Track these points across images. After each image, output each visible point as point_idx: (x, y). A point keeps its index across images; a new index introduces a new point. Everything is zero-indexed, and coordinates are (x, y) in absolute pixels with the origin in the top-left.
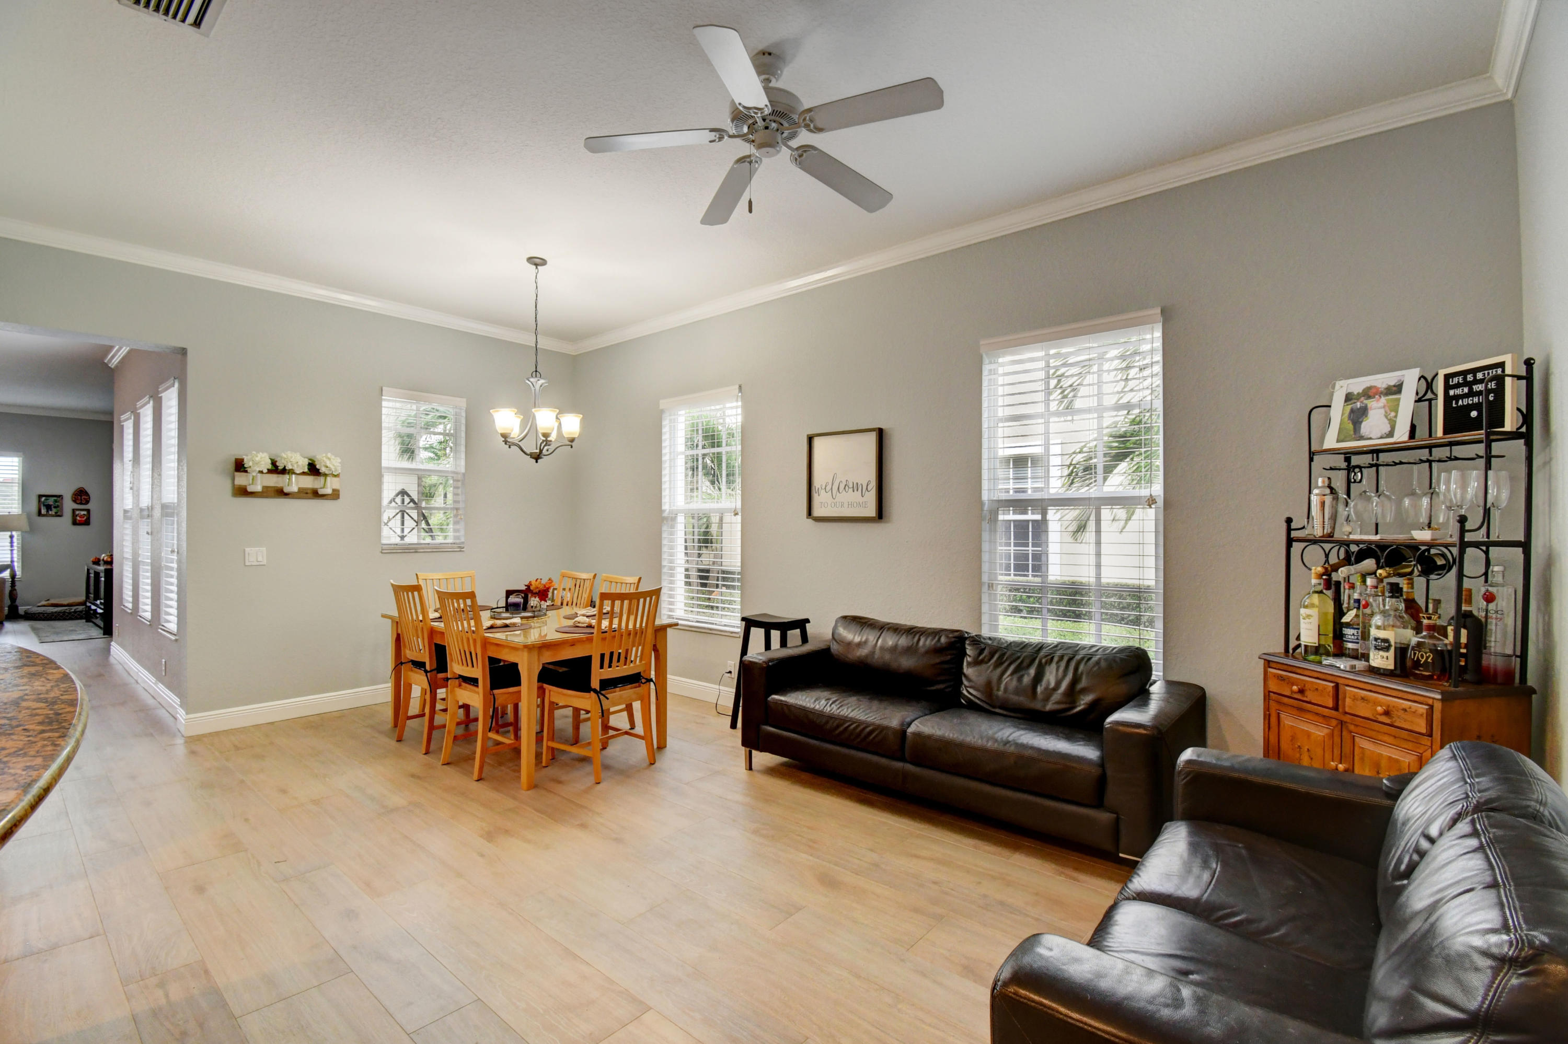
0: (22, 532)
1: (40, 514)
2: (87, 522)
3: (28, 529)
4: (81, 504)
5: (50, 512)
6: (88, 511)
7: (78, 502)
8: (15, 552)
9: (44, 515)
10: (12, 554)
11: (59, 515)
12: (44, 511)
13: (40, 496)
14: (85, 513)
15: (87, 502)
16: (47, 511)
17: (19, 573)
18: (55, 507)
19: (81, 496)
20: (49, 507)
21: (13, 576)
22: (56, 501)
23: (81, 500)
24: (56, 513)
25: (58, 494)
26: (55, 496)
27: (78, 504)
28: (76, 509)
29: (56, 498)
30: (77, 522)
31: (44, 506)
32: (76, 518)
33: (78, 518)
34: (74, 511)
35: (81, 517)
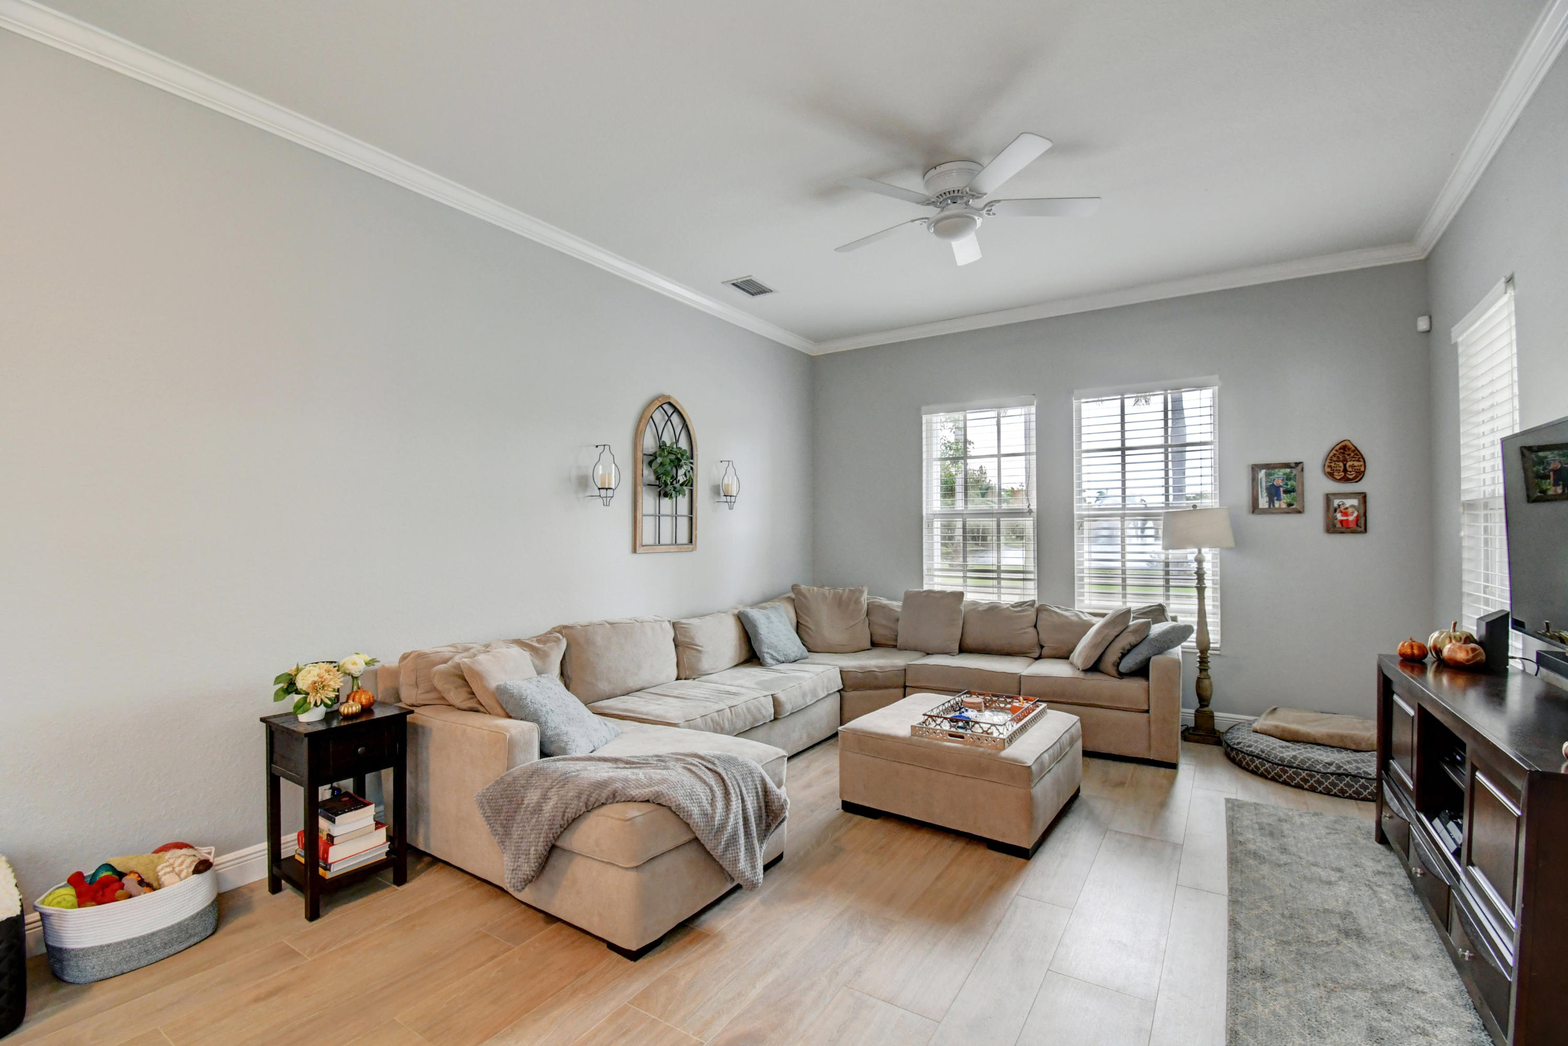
0: (1222, 548)
1: (1255, 508)
2: (1360, 526)
3: (1231, 544)
4: (1345, 479)
5: (1277, 504)
6: (1363, 497)
7: (1339, 476)
8: (1208, 593)
9: (1264, 512)
10: (1201, 598)
11: (1296, 509)
12: (1263, 502)
13: (1255, 468)
14: (1355, 502)
15: (1360, 475)
16: (1271, 502)
17: (1214, 637)
18: (1287, 492)
19: (1345, 462)
20: (1274, 493)
21: (1204, 648)
22: (1288, 478)
23: (1345, 470)
24: (1290, 505)
25: (1292, 459)
26: (1287, 465)
27: (1339, 481)
28: (1334, 494)
29: (1288, 470)
30: (1338, 525)
31: (1264, 489)
32: (1335, 517)
33: (1340, 516)
34: (1329, 499)
35: (1347, 513)
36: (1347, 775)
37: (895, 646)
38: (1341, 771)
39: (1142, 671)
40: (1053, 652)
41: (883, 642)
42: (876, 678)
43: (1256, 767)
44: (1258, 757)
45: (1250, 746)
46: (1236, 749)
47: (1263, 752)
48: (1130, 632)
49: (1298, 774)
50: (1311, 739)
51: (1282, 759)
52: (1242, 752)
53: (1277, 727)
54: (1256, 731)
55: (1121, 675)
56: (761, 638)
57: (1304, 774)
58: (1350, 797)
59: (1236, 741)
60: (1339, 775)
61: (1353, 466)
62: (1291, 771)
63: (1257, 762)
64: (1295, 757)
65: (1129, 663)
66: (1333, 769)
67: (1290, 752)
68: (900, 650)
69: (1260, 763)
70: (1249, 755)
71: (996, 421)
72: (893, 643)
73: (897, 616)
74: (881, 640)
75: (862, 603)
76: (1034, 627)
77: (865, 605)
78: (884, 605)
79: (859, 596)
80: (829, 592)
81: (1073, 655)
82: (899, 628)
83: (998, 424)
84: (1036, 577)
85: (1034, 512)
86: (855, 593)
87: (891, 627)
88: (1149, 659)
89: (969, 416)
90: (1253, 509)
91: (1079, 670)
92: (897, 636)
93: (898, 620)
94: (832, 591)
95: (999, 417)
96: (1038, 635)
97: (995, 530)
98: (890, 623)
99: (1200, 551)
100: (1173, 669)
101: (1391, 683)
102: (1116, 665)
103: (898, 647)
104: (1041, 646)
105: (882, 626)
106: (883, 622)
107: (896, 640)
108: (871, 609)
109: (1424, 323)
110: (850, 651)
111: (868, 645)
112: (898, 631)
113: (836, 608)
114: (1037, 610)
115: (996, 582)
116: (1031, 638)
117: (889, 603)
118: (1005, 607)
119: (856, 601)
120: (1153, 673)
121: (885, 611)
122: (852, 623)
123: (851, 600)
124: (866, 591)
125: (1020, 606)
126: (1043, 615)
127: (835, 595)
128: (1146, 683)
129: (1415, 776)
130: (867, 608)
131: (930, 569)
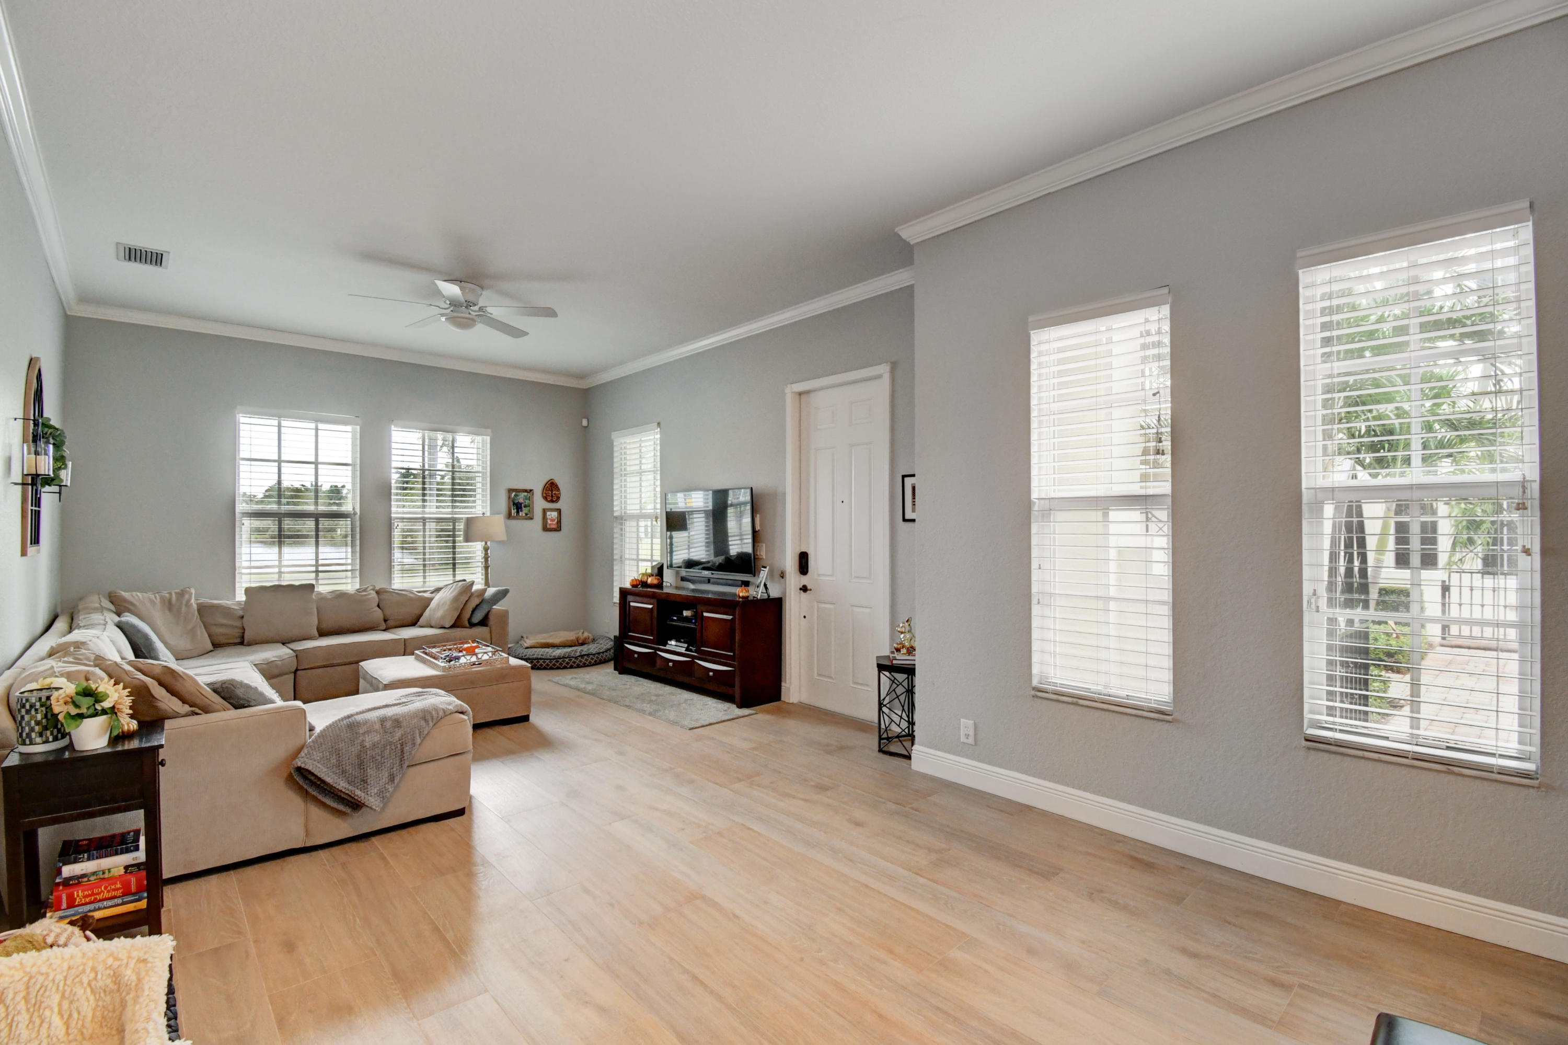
2: (558, 528)
3: (505, 538)
4: (552, 501)
5: (521, 514)
6: (559, 511)
7: (549, 498)
9: (514, 518)
10: (486, 573)
12: (514, 512)
13: (510, 491)
14: (556, 514)
16: (518, 512)
18: (525, 506)
19: (551, 491)
20: (518, 507)
22: (526, 498)
23: (552, 496)
24: (526, 514)
25: (528, 487)
26: (526, 491)
27: (549, 502)
28: (547, 509)
29: (526, 494)
30: (548, 527)
31: (514, 504)
32: (547, 522)
33: (549, 522)
34: (544, 511)
35: (552, 520)
37: (242, 643)
38: (582, 654)
39: (484, 622)
40: (398, 623)
41: (225, 641)
42: (277, 666)
44: (541, 659)
45: (532, 653)
47: (543, 656)
48: (476, 596)
49: (564, 661)
50: (555, 645)
51: (555, 656)
53: (537, 642)
54: (527, 646)
55: (472, 625)
57: (567, 660)
58: (588, 666)
60: (582, 656)
61: (555, 494)
62: (560, 661)
63: (545, 662)
64: (560, 654)
65: (478, 617)
66: (578, 655)
67: (555, 652)
68: (249, 645)
70: (535, 660)
71: (313, 432)
72: (238, 640)
73: (241, 613)
74: (223, 640)
75: (192, 604)
76: (378, 606)
77: (195, 606)
78: (219, 604)
79: (187, 596)
80: (156, 597)
81: (422, 621)
82: (245, 626)
83: (317, 436)
84: (358, 567)
85: (356, 514)
86: (181, 594)
87: (236, 627)
88: (489, 612)
89: (284, 423)
90: (509, 516)
91: (445, 628)
92: (244, 633)
93: (242, 617)
94: (157, 595)
95: (317, 429)
96: (383, 611)
97: (314, 529)
98: (231, 622)
99: (486, 543)
100: (504, 615)
101: (630, 598)
102: (469, 620)
103: (245, 643)
104: (385, 621)
105: (223, 625)
106: (224, 621)
107: (243, 637)
108: (203, 610)
109: (585, 423)
110: (196, 655)
111: (210, 647)
112: (244, 629)
113: (167, 612)
114: (378, 592)
115: (314, 574)
116: (378, 615)
117: (228, 602)
118: (353, 593)
119: (184, 603)
120: (492, 620)
121: (226, 611)
122: (189, 627)
123: (181, 603)
124: (193, 591)
125: (365, 590)
126: (385, 596)
127: (162, 598)
128: (488, 628)
129: (655, 632)
130: (199, 611)
131: (239, 567)
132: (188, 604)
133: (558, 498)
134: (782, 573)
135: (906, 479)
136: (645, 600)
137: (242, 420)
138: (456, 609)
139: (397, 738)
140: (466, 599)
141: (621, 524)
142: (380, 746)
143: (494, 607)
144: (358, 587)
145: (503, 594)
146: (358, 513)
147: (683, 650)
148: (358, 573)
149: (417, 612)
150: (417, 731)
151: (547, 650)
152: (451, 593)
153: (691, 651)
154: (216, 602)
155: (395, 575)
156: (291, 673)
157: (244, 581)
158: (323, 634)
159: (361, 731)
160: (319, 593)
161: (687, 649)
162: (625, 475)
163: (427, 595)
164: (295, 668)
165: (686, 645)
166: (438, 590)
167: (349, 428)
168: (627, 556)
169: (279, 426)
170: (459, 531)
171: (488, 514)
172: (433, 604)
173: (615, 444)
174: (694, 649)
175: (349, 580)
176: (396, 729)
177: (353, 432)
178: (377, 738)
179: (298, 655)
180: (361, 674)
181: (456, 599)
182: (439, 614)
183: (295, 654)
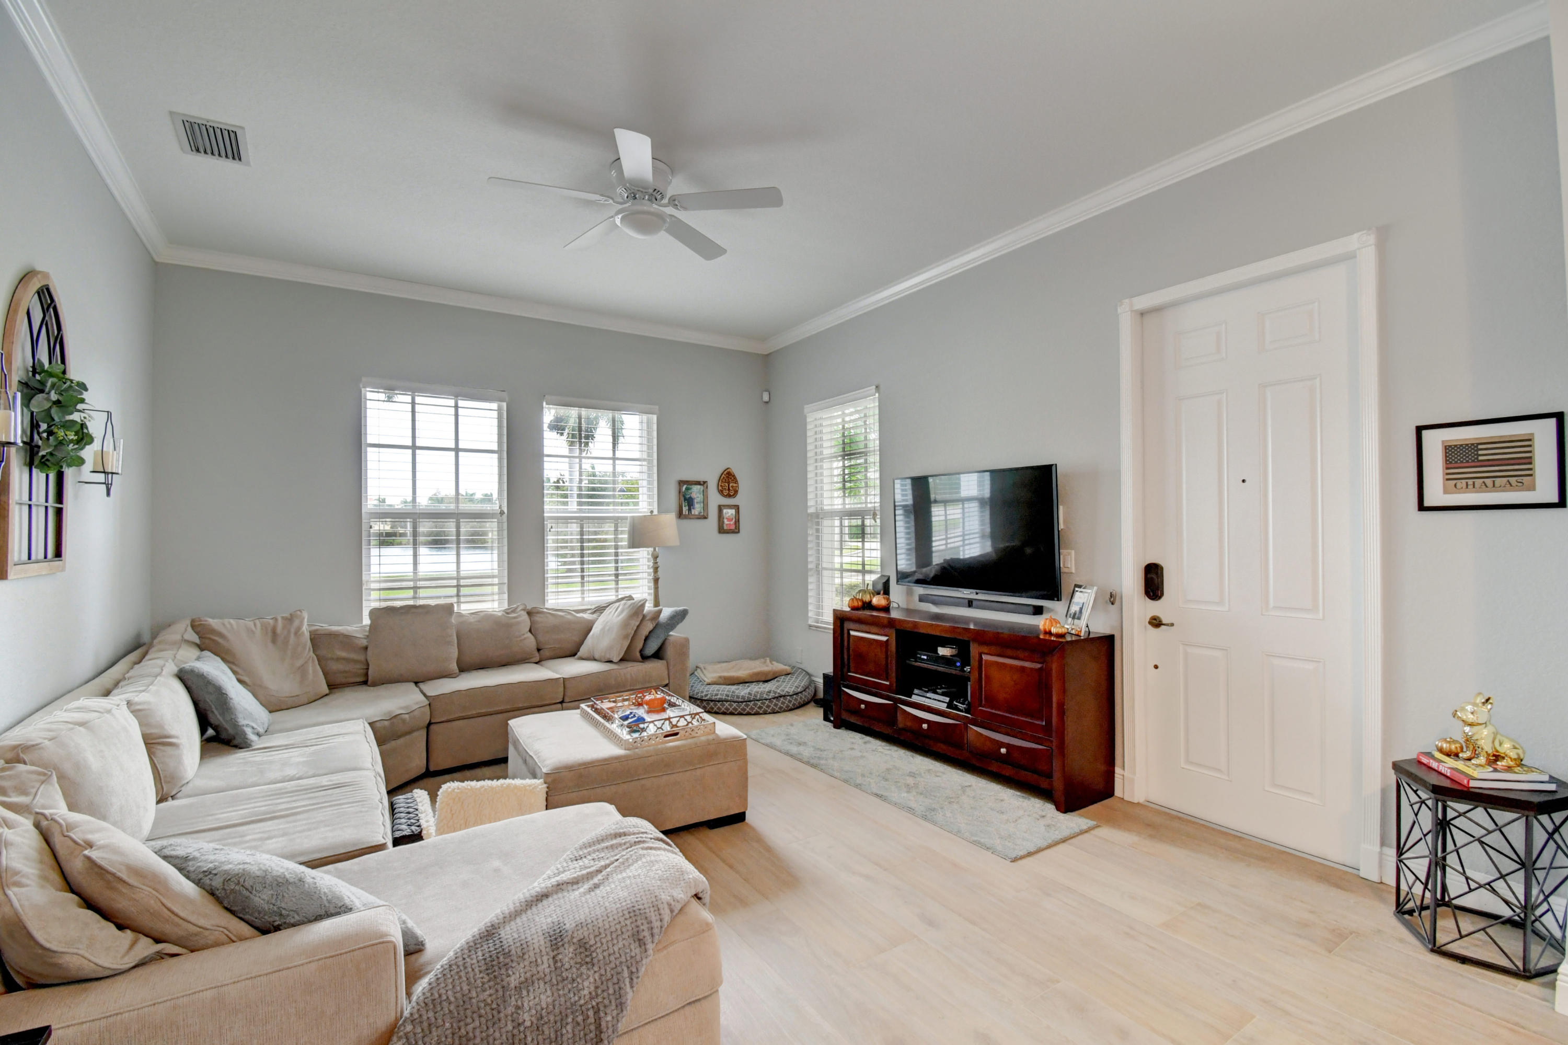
2: (736, 530)
4: (729, 496)
5: (693, 512)
6: (737, 508)
7: (726, 492)
9: (686, 517)
13: (681, 483)
14: (733, 512)
16: (690, 510)
18: (698, 502)
19: (728, 483)
20: (690, 503)
23: (729, 489)
25: (701, 479)
26: (698, 483)
27: (725, 496)
28: (724, 506)
29: (699, 486)
30: (725, 528)
31: (685, 499)
32: (723, 522)
33: (726, 522)
34: (720, 508)
35: (729, 520)
36: (781, 697)
37: (365, 683)
38: (777, 695)
39: (658, 655)
40: (554, 653)
41: (344, 680)
43: (719, 708)
44: (726, 700)
45: (717, 695)
46: (705, 700)
47: (728, 696)
48: (649, 620)
49: (756, 705)
50: (742, 681)
51: (743, 697)
52: (712, 701)
53: (720, 677)
54: (709, 684)
55: (644, 658)
56: (233, 704)
57: (759, 703)
59: (703, 694)
60: (777, 698)
61: (732, 487)
62: (751, 704)
63: (727, 704)
64: (750, 694)
65: (652, 648)
66: (772, 695)
67: (743, 691)
68: (374, 685)
69: (729, 705)
70: (719, 701)
71: (452, 411)
72: (361, 679)
73: (364, 642)
74: (340, 679)
75: (303, 633)
76: (530, 631)
77: (307, 635)
78: (337, 631)
79: (296, 623)
80: (255, 625)
81: (583, 651)
82: (369, 661)
83: (457, 415)
84: (506, 581)
85: (504, 513)
86: (290, 620)
87: (356, 661)
88: (666, 639)
89: (418, 400)
90: (680, 515)
91: (610, 662)
92: (368, 669)
93: (366, 648)
94: (257, 622)
95: (456, 407)
96: (536, 638)
97: (454, 533)
98: (353, 656)
99: (655, 550)
100: (684, 645)
101: (847, 625)
102: (641, 651)
103: (369, 683)
104: (539, 650)
105: (338, 659)
106: (343, 654)
107: (367, 675)
108: (318, 640)
109: (766, 397)
110: (306, 701)
111: (325, 689)
112: (368, 665)
113: (270, 645)
114: (529, 613)
115: (455, 590)
116: (530, 642)
117: (349, 628)
118: (500, 614)
119: (293, 630)
120: (670, 652)
121: (345, 640)
122: (299, 663)
123: (289, 632)
124: (305, 615)
125: (514, 611)
126: (537, 618)
127: (264, 627)
128: (664, 662)
129: (893, 675)
130: (311, 640)
131: (367, 582)
132: (298, 632)
133: (736, 492)
134: (1111, 596)
135: (1425, 433)
136: (874, 629)
137: (370, 395)
138: (626, 637)
139: (586, 992)
140: (637, 623)
141: (818, 524)
142: (552, 1018)
143: (671, 633)
144: (506, 606)
145: (681, 616)
146: (506, 511)
147: (943, 707)
148: (505, 588)
149: (576, 639)
150: (626, 974)
151: (733, 688)
152: (618, 616)
153: (956, 708)
154: (335, 628)
155: (549, 590)
156: (422, 728)
157: (372, 601)
158: (465, 668)
159: (513, 981)
160: (460, 615)
161: (950, 705)
162: (822, 460)
163: (587, 616)
164: (428, 722)
165: (947, 699)
166: (600, 610)
167: (494, 406)
168: (825, 565)
169: (413, 403)
170: (622, 532)
171: (655, 512)
172: (596, 629)
173: (808, 420)
174: (961, 706)
175: (496, 597)
176: (584, 969)
177: (499, 410)
178: (545, 999)
179: (432, 702)
180: (510, 740)
181: (625, 624)
182: (605, 643)
183: (427, 702)
